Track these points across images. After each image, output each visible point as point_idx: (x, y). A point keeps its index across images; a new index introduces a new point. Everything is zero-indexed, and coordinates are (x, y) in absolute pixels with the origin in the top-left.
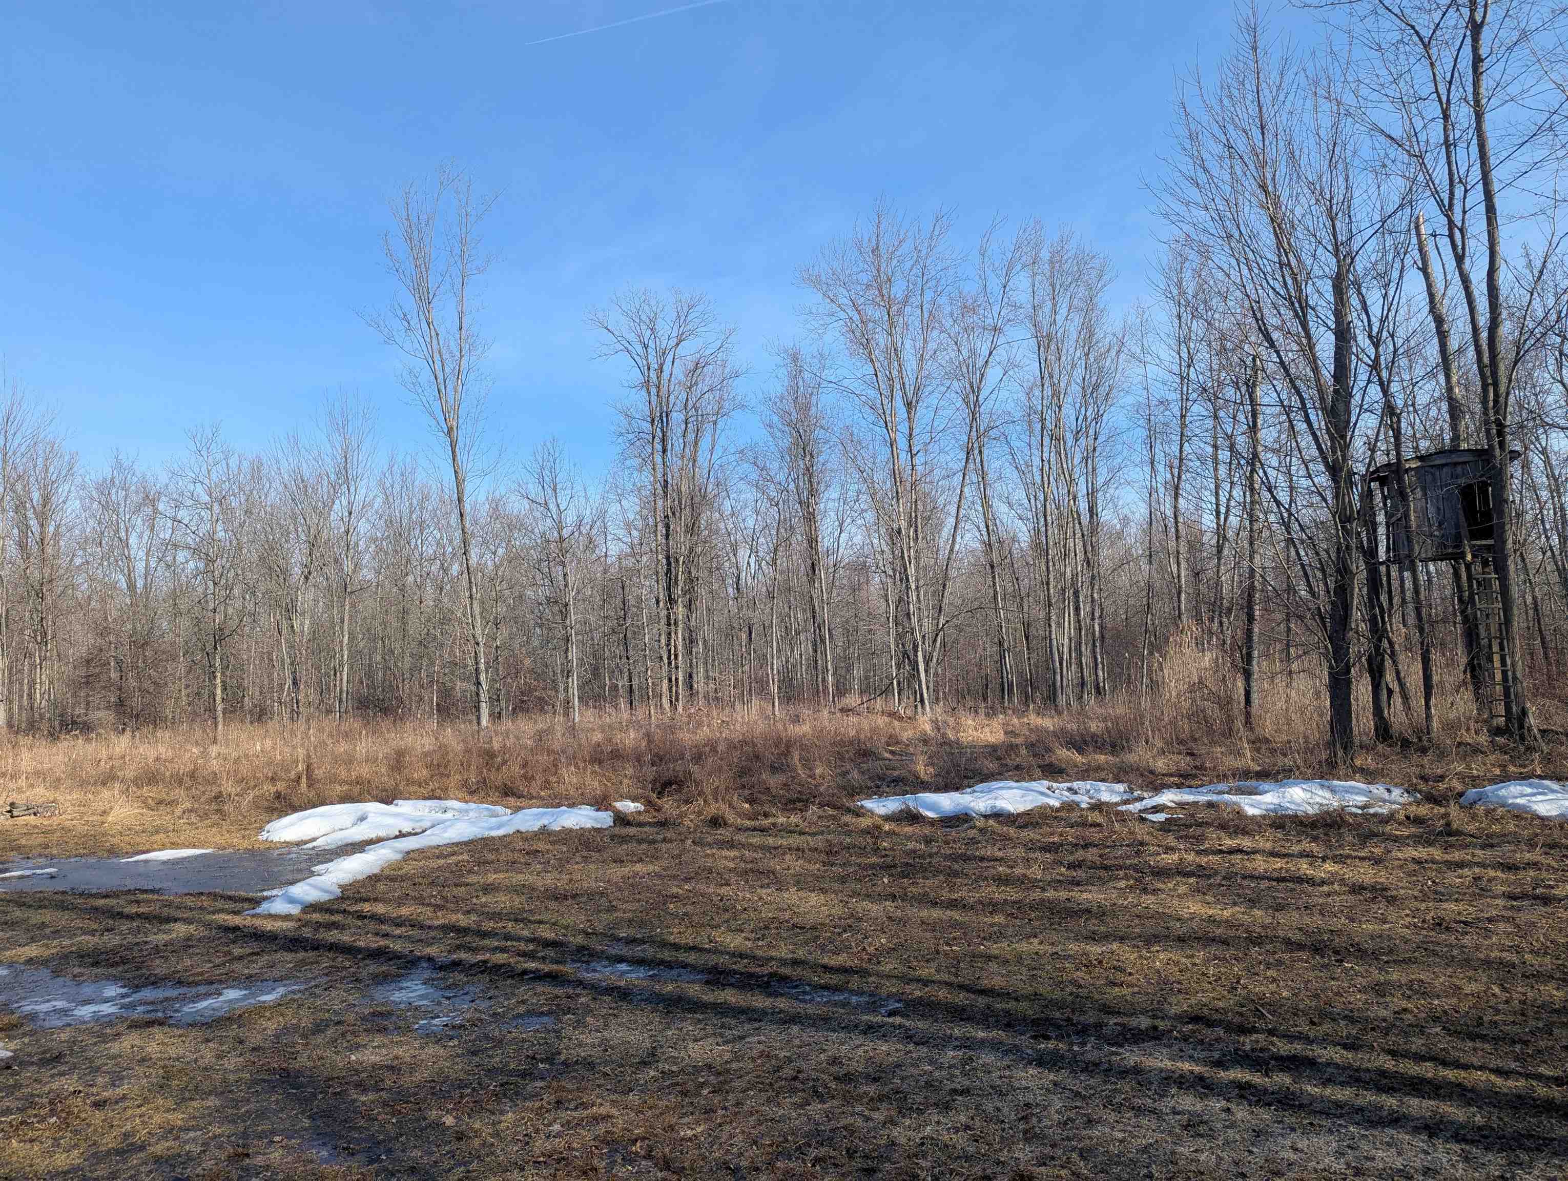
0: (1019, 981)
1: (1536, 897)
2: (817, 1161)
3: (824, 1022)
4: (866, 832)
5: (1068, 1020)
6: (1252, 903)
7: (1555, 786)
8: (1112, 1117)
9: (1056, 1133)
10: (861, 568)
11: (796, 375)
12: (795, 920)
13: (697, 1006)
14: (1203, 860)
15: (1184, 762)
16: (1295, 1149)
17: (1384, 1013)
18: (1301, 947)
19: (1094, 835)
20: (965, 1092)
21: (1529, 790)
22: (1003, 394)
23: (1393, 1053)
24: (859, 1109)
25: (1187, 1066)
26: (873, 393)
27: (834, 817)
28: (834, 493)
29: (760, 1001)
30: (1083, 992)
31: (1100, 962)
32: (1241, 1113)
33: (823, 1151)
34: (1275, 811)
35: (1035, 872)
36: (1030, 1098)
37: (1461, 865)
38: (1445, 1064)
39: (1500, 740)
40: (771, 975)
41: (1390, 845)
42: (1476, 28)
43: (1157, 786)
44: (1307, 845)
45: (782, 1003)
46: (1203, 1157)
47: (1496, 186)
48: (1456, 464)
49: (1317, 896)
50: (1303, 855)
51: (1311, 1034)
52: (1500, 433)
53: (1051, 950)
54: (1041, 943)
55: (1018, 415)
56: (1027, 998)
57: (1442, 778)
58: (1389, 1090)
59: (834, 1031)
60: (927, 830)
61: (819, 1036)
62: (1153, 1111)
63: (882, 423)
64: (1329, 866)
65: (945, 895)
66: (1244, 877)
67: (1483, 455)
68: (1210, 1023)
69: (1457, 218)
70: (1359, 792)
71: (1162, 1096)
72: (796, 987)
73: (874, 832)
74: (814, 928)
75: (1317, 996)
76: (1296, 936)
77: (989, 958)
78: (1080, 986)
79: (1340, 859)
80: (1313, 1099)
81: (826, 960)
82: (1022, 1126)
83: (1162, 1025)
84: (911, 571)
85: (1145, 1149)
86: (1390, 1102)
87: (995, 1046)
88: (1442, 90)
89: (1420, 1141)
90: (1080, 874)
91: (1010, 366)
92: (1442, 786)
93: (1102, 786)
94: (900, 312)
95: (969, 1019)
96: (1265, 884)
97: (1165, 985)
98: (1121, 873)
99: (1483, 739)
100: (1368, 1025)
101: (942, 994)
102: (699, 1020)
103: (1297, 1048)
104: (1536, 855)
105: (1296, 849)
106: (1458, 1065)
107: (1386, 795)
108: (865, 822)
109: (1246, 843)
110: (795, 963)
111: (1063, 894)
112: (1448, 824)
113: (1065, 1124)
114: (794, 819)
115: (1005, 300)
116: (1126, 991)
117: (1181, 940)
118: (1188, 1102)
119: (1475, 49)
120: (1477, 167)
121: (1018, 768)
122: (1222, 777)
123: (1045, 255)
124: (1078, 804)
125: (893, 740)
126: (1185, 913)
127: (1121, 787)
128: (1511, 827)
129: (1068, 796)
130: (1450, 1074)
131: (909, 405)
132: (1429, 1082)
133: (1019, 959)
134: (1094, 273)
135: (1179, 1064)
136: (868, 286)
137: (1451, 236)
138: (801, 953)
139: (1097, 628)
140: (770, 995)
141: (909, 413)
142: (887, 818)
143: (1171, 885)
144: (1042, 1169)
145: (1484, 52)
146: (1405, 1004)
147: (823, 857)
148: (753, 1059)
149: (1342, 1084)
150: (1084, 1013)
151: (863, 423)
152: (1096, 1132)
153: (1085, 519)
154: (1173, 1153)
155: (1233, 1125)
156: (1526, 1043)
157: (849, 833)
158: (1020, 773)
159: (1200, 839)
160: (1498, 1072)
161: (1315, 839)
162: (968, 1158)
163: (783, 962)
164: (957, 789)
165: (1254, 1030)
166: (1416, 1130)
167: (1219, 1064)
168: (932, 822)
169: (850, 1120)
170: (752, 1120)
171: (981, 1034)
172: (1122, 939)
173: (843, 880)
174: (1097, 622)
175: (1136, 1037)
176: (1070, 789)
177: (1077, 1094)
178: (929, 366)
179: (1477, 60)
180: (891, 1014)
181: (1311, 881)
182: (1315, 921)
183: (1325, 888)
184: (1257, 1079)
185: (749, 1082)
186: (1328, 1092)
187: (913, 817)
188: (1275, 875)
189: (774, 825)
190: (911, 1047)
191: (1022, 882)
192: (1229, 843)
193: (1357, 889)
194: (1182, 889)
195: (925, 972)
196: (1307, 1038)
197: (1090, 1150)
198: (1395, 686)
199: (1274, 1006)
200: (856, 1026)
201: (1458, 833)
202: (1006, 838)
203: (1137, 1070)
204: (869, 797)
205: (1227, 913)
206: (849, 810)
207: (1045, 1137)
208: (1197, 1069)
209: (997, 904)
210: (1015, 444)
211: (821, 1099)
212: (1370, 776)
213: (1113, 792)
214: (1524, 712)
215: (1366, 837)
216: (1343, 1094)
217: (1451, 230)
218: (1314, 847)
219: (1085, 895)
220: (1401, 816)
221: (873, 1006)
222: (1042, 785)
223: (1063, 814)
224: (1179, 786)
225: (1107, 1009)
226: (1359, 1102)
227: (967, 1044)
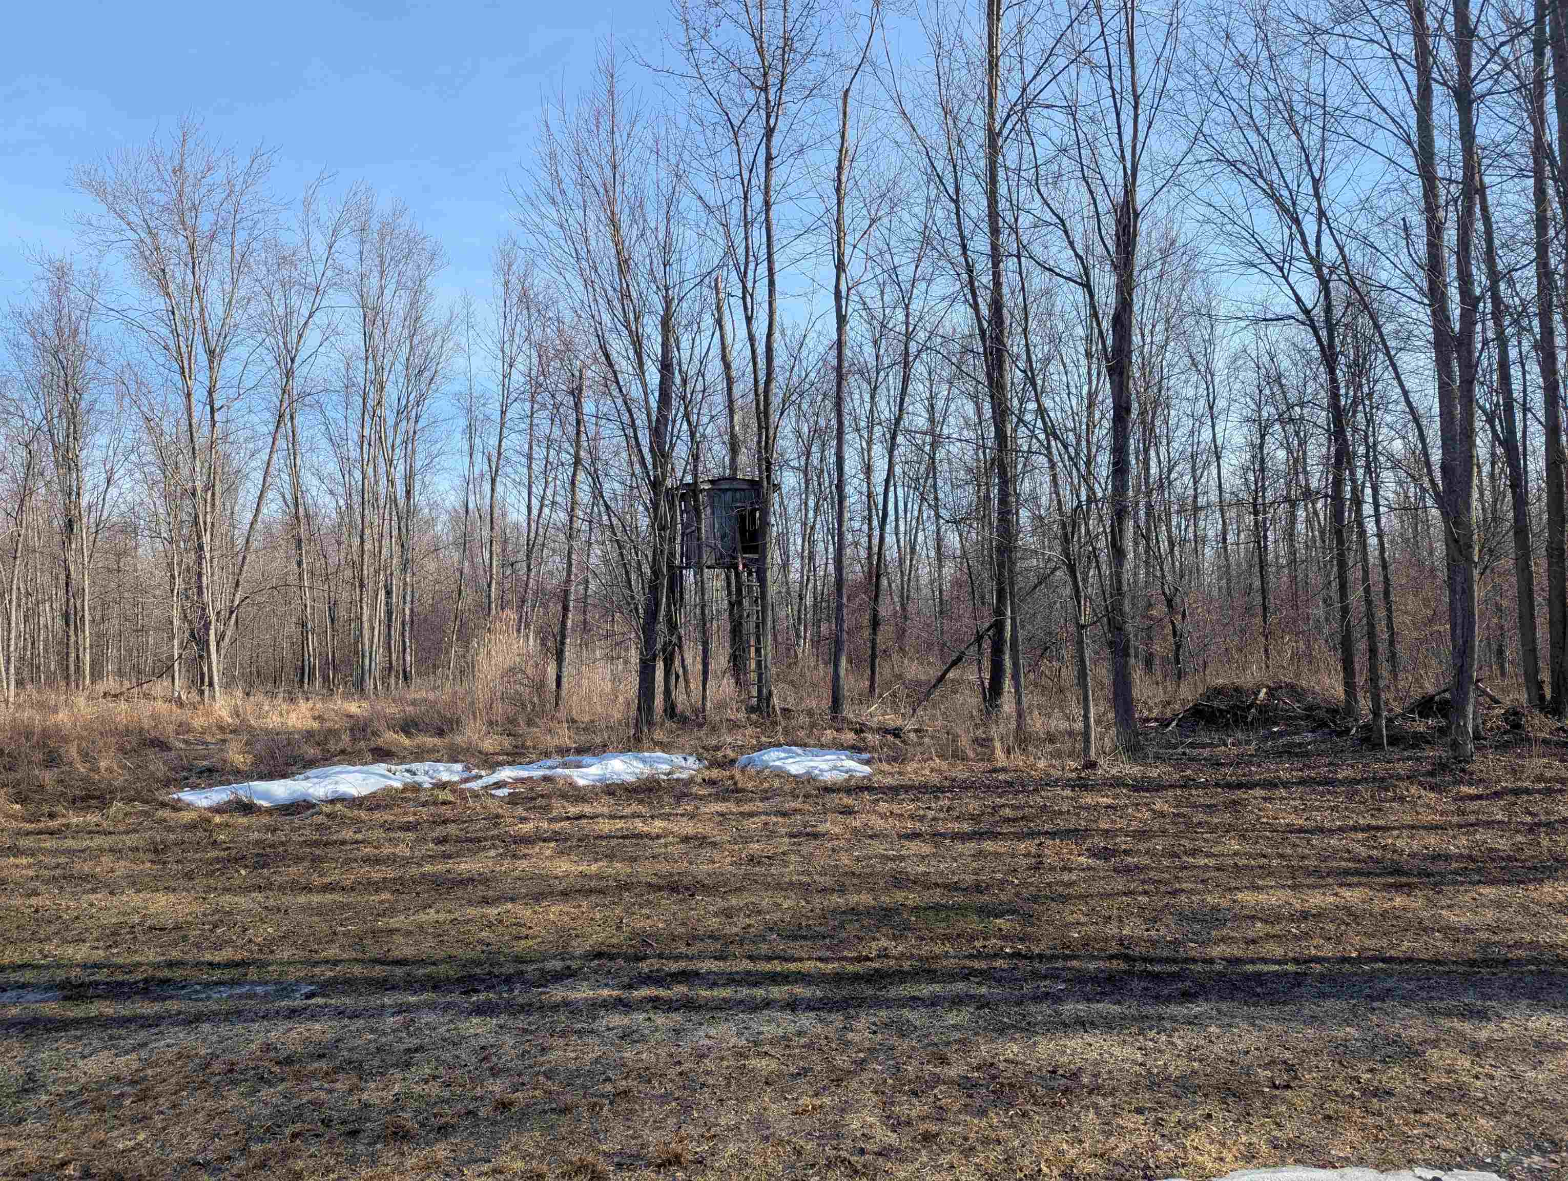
0: (427, 947)
1: (808, 834)
2: (295, 1136)
3: (234, 1015)
4: (192, 826)
5: (490, 973)
6: (611, 857)
7: (798, 750)
8: (562, 1042)
9: (518, 1064)
10: (129, 529)
11: (58, 293)
12: (149, 923)
13: (64, 1025)
14: (557, 826)
15: (507, 743)
16: (709, 1037)
17: (735, 930)
18: (660, 888)
19: (449, 813)
20: (419, 1049)
21: (783, 755)
22: (321, 360)
23: (751, 958)
24: (316, 1084)
25: (606, 992)
26: (165, 331)
27: (146, 813)
28: (101, 439)
29: (147, 1008)
30: (493, 948)
31: (501, 921)
32: (660, 1019)
33: (297, 1127)
34: (600, 780)
35: (403, 850)
36: (483, 1042)
37: (751, 815)
38: (786, 960)
39: (754, 717)
40: (146, 981)
41: (698, 803)
42: (769, 132)
43: (492, 765)
44: (635, 807)
45: (173, 1006)
46: (644, 1056)
47: (777, 266)
48: (736, 490)
49: (657, 847)
50: (635, 815)
51: (690, 953)
52: (768, 469)
53: (450, 917)
54: (437, 912)
55: (338, 384)
56: (443, 961)
57: (717, 748)
58: (756, 984)
59: (253, 1021)
60: (265, 820)
61: (239, 1028)
62: (592, 1032)
63: (176, 367)
64: (658, 823)
65: (317, 880)
66: (596, 838)
67: (754, 485)
68: (612, 957)
69: (749, 285)
70: (665, 762)
71: (594, 1019)
72: (183, 987)
73: (202, 823)
74: (178, 928)
75: (683, 924)
76: (654, 880)
77: (392, 931)
78: (488, 944)
79: (666, 817)
80: (707, 1000)
81: (208, 957)
82: (485, 1065)
83: (574, 965)
84: (206, 539)
85: (597, 1061)
86: (760, 992)
87: (432, 1006)
88: (746, 175)
89: (788, 1016)
90: (448, 848)
91: (330, 332)
92: (720, 754)
93: (441, 766)
94: (207, 249)
95: (393, 988)
96: (614, 842)
97: (565, 935)
98: (488, 844)
99: (742, 716)
100: (729, 941)
101: (357, 970)
102: (76, 1037)
103: (682, 965)
104: (797, 804)
105: (627, 811)
106: (794, 960)
107: (683, 763)
108: (187, 817)
109: (587, 809)
110: (170, 964)
111: (440, 867)
112: (735, 784)
113: (523, 1055)
114: (93, 818)
115: (330, 261)
116: (531, 943)
117: (565, 894)
118: (617, 1020)
119: (768, 148)
120: (764, 247)
121: (343, 752)
122: (547, 754)
123: (375, 225)
124: (420, 784)
125: (183, 728)
126: (559, 872)
127: (458, 767)
128: (777, 784)
129: (409, 778)
130: (792, 966)
131: (211, 353)
132: (779, 974)
133: (420, 927)
134: (426, 255)
135: (600, 992)
136: (165, 209)
137: (744, 298)
138: (175, 954)
139: (407, 612)
140: (155, 1000)
141: (211, 362)
142: (218, 810)
143: (537, 849)
144: (518, 1094)
145: (774, 152)
146: (747, 921)
147: (152, 856)
148: (170, 1062)
149: (723, 985)
150: (501, 965)
151: (151, 364)
152: (552, 1056)
153: (402, 501)
154: (621, 1058)
155: (656, 1030)
156: (832, 937)
157: (170, 829)
158: (349, 756)
159: (547, 808)
160: (820, 959)
161: (641, 802)
162: (447, 1102)
163: (157, 966)
164: (284, 776)
165: (645, 957)
166: (782, 1009)
167: (630, 987)
168: (269, 811)
169: (310, 1096)
170: (201, 1116)
171: (413, 999)
172: (512, 900)
173: (189, 876)
174: (408, 606)
175: (558, 977)
176: (408, 771)
177: (525, 1031)
178: (237, 315)
179: (769, 158)
180: (309, 996)
181: (648, 836)
182: (664, 868)
183: (662, 841)
184: (662, 993)
185: (177, 1083)
186: (715, 993)
187: (247, 808)
188: (619, 834)
189: (67, 826)
190: (346, 1021)
191: (391, 860)
192: (573, 810)
193: (686, 839)
194: (548, 852)
195: (333, 952)
196: (687, 956)
197: (551, 1071)
198: (681, 672)
199: (655, 936)
200: (277, 1012)
201: (743, 790)
202: (358, 821)
203: (566, 1003)
204: (181, 789)
205: (594, 868)
206: (164, 805)
207: (509, 1070)
208: (615, 993)
209: (376, 883)
210: (330, 413)
211: (270, 1084)
212: (665, 747)
213: (452, 772)
214: (770, 694)
215: (679, 798)
216: (725, 993)
217: (744, 293)
218: (642, 809)
219: (462, 866)
220: (699, 780)
221: (285, 990)
222: (381, 768)
223: (409, 795)
224: (510, 764)
225: (519, 960)
226: (739, 996)
227: (400, 1009)
